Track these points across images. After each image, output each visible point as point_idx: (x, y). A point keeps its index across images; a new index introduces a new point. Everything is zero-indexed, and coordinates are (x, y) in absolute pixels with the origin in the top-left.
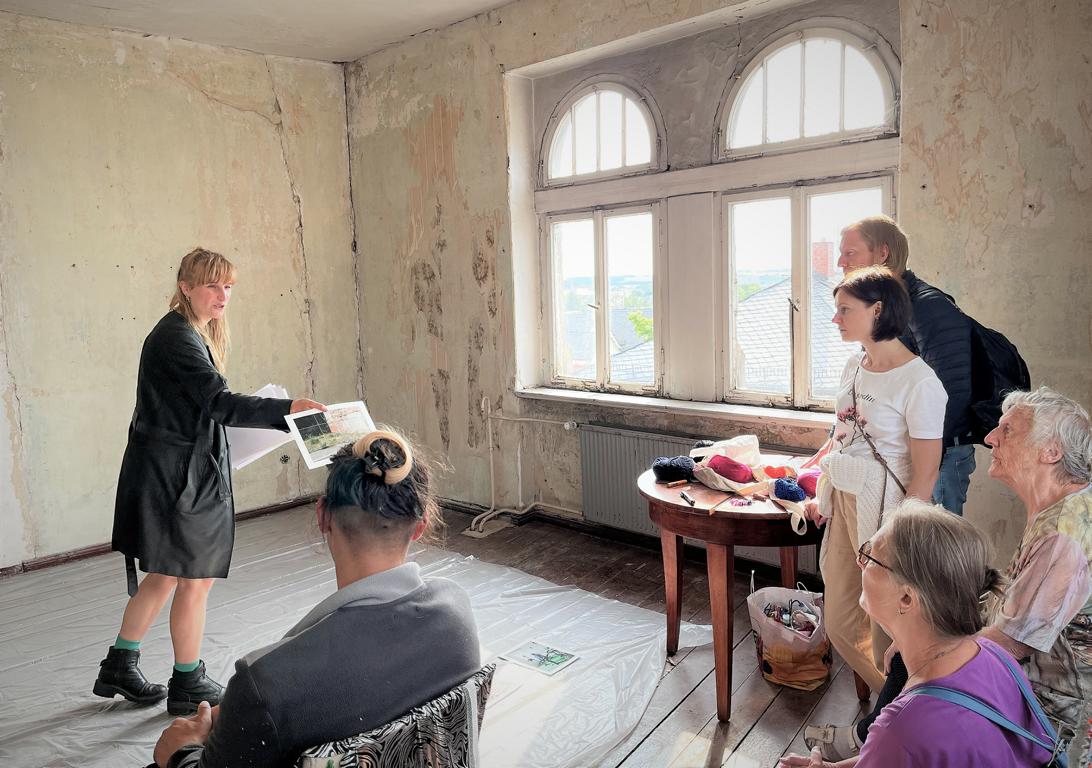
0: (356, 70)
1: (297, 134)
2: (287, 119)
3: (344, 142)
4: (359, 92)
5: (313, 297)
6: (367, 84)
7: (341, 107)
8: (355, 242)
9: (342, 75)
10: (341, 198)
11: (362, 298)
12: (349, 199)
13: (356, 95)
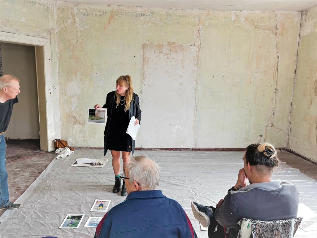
0: (306, 13)
1: (282, 36)
2: (279, 31)
3: (298, 37)
4: (305, 20)
5: (278, 88)
6: (309, 18)
7: (299, 26)
8: (296, 71)
9: (300, 15)
10: (294, 56)
11: (295, 89)
12: (296, 56)
13: (304, 22)
